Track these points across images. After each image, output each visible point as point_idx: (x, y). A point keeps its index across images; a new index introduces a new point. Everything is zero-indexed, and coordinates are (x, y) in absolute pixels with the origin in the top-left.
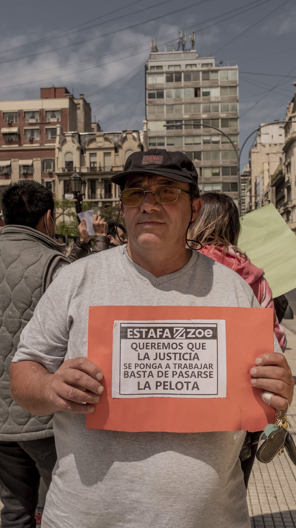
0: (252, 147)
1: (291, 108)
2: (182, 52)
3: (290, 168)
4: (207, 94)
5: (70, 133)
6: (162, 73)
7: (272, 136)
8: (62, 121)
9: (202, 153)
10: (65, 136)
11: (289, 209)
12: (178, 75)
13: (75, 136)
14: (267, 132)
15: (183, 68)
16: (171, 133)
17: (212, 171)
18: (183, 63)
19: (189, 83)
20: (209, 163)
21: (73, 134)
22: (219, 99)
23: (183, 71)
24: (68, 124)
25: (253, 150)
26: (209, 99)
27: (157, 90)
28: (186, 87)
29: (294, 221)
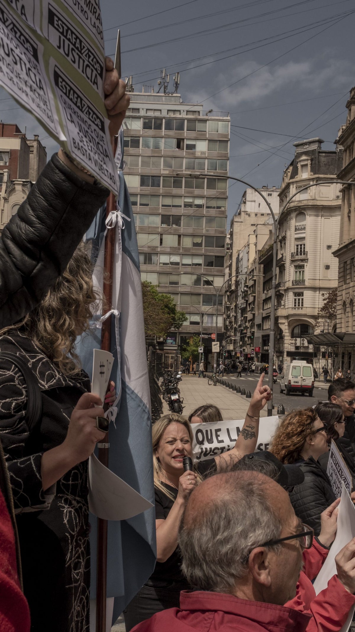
0: (235, 215)
1: (289, 172)
2: (163, 94)
3: (285, 244)
4: (191, 147)
5: (20, 181)
6: (139, 118)
7: (259, 204)
8: (10, 165)
9: (182, 218)
10: (14, 184)
11: (281, 292)
12: (159, 122)
13: (26, 185)
14: (253, 199)
15: (164, 114)
16: (146, 191)
17: (193, 240)
18: (165, 108)
19: (171, 133)
20: (190, 231)
21: (23, 182)
22: (205, 154)
23: (164, 118)
24: (18, 169)
25: (236, 219)
26: (194, 154)
27: (131, 137)
28: (167, 137)
29: (287, 307)
